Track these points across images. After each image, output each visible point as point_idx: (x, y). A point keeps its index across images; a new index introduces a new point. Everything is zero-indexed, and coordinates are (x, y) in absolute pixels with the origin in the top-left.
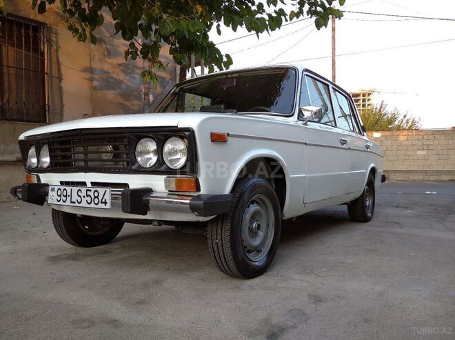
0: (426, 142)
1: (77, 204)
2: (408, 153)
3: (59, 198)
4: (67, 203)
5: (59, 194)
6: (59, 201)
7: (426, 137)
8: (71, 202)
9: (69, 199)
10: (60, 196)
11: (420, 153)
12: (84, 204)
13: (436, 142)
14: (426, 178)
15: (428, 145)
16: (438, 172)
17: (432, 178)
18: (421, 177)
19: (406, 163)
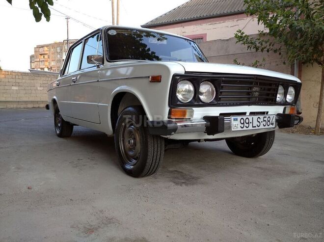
0: (18, 81)
1: (257, 128)
2: (6, 87)
3: (242, 126)
4: (249, 128)
5: (242, 122)
6: (242, 128)
7: (17, 77)
8: (253, 127)
9: (251, 125)
10: (244, 123)
11: (14, 88)
12: (262, 127)
13: (24, 81)
14: (19, 106)
15: (19, 83)
16: (25, 102)
17: (22, 106)
18: (15, 106)
19: (5, 95)
